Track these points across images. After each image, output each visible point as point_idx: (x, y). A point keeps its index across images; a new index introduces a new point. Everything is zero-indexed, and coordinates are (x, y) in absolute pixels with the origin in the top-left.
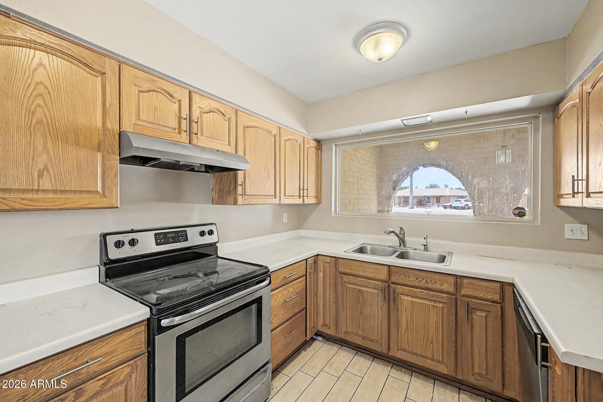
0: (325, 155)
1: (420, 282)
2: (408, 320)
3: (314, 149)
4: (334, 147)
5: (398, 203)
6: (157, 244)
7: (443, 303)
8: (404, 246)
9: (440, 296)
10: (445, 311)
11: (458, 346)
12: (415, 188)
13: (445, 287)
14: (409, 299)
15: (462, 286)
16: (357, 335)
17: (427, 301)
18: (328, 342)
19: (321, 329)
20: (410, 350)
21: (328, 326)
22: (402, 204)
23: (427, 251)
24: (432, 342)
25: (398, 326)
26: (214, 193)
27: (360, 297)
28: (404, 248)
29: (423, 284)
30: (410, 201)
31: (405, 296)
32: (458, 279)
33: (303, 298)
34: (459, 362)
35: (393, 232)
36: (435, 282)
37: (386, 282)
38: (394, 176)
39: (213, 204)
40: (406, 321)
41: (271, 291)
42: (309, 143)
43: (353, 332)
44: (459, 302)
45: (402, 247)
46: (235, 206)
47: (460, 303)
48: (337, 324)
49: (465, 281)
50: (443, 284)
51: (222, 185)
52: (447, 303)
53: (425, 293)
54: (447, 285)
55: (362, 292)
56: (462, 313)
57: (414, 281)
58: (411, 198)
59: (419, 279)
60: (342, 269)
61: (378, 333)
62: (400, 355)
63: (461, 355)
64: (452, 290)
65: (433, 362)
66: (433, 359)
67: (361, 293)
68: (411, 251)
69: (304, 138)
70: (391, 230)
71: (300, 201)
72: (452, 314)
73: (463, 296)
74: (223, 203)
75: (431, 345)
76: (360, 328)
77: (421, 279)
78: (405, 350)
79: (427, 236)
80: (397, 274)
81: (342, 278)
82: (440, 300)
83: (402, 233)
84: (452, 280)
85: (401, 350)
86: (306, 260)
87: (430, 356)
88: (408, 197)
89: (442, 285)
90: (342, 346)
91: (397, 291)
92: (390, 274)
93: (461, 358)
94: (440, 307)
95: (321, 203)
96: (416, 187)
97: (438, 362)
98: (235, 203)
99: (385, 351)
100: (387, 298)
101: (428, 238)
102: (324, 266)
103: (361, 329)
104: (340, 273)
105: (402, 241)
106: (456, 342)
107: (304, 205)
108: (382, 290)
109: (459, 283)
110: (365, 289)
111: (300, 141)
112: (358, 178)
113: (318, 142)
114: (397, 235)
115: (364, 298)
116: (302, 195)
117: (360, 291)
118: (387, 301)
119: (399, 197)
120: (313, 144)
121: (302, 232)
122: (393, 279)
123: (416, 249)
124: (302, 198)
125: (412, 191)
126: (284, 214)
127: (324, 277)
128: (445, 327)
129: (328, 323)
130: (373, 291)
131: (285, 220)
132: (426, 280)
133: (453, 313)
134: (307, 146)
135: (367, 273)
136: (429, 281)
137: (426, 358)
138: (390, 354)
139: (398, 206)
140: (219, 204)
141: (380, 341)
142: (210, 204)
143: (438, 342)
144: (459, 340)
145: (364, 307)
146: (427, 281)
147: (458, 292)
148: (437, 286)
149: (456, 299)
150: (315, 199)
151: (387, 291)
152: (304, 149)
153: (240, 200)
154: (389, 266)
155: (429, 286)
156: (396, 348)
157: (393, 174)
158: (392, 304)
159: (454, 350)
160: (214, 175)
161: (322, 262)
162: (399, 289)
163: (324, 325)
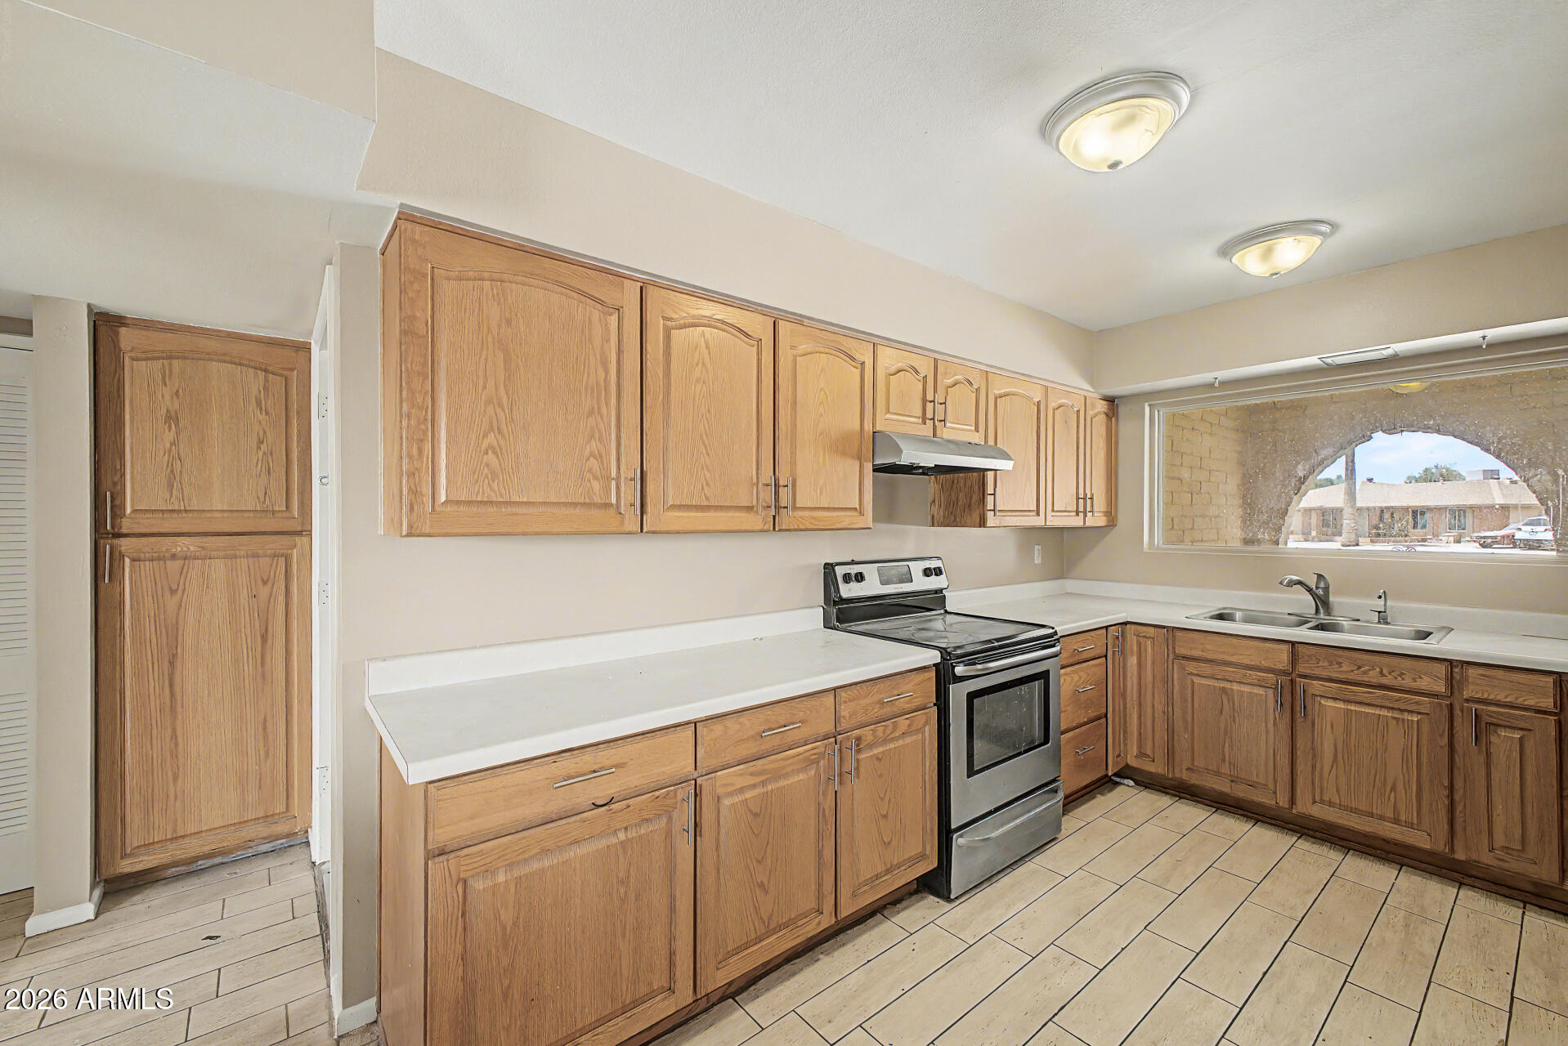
0: (1125, 428)
1: (1365, 673)
2: (1338, 746)
3: (1103, 417)
4: (1147, 409)
5: (1300, 532)
6: (883, 583)
7: (1420, 713)
8: (1328, 612)
9: (1413, 701)
10: (1425, 728)
11: (1457, 797)
12: (1363, 482)
13: (1424, 683)
14: (1341, 705)
15: (1464, 680)
16: (1218, 773)
17: (1383, 709)
18: (1147, 790)
19: (1133, 762)
20: (1343, 804)
21: (1150, 758)
22: (1314, 533)
23: (1387, 623)
24: (1393, 789)
25: (1314, 756)
26: (935, 509)
27: (1225, 701)
28: (1326, 617)
29: (1373, 677)
30: (1347, 523)
31: (1329, 700)
32: (1455, 668)
33: (1103, 696)
34: (1458, 827)
35: (1300, 583)
36: (1401, 674)
37: (1285, 673)
38: (1300, 467)
39: (933, 526)
40: (1332, 747)
41: (1061, 669)
42: (1093, 406)
43: (1210, 768)
44: (1457, 712)
45: (1322, 616)
46: (982, 529)
47: (1459, 713)
48: (1170, 754)
49: (1472, 672)
50: (1421, 678)
51: (953, 494)
52: (1428, 714)
53: (1378, 694)
54: (1429, 679)
55: (1229, 692)
56: (1465, 732)
57: (1352, 671)
58: (1348, 512)
59: (1363, 669)
60: (1181, 651)
61: (1267, 771)
62: (1319, 812)
63: (1462, 815)
64: (1441, 688)
65: (1395, 826)
66: (1396, 821)
67: (1227, 694)
68: (1344, 622)
69: (1085, 398)
70: (1295, 578)
71: (1077, 522)
72: (1442, 736)
73: (1467, 701)
74: (955, 523)
75: (1393, 794)
76: (1224, 760)
77: (1367, 668)
78: (1330, 804)
79: (1384, 592)
80: (1312, 659)
81: (1183, 668)
82: (1414, 707)
83: (1322, 585)
84: (1442, 669)
85: (1322, 802)
86: (1107, 627)
87: (1390, 814)
88: (1341, 510)
89: (1418, 680)
90: (1181, 798)
91: (1311, 691)
92: (1294, 658)
93: (1462, 819)
94: (1412, 721)
95: (1116, 525)
96: (1370, 480)
97: (1411, 826)
98: (982, 523)
99: (1283, 801)
100: (1287, 706)
101: (1388, 597)
102: (1139, 644)
103: (1227, 763)
104: (1177, 657)
105: (1323, 602)
106: (1451, 788)
107: (1084, 528)
108: (1276, 688)
109: (1457, 676)
110: (1235, 687)
111: (1079, 406)
112: (1191, 468)
113: (1111, 400)
114: (1310, 590)
115: (1234, 704)
116: (1081, 509)
117: (1224, 690)
118: (1289, 711)
119: (1308, 511)
120: (1102, 406)
121: (1070, 585)
122: (1302, 668)
123: (1359, 620)
124: (1081, 515)
125: (1351, 494)
126: (1037, 547)
127: (1140, 664)
128: (1424, 760)
129: (1149, 752)
130: (1256, 690)
131: (1038, 561)
132: (1378, 669)
133: (1444, 732)
134: (1090, 413)
135: (1241, 657)
136: (1385, 672)
137: (1382, 818)
138: (1294, 811)
139: (1301, 537)
140: (948, 526)
141: (1271, 786)
142: (927, 526)
143: (1407, 788)
144: (1459, 784)
145: (1234, 721)
146: (1382, 670)
147: (1456, 693)
148: (1407, 682)
149: (1451, 707)
150: (1105, 518)
151: (1287, 691)
152: (1085, 420)
153: (991, 519)
154: (1293, 644)
155: (1385, 681)
156: (1311, 798)
157: (1298, 463)
158: (1299, 714)
159: (1447, 803)
160: (936, 478)
161: (1135, 637)
162: (1316, 686)
163: (1141, 755)
